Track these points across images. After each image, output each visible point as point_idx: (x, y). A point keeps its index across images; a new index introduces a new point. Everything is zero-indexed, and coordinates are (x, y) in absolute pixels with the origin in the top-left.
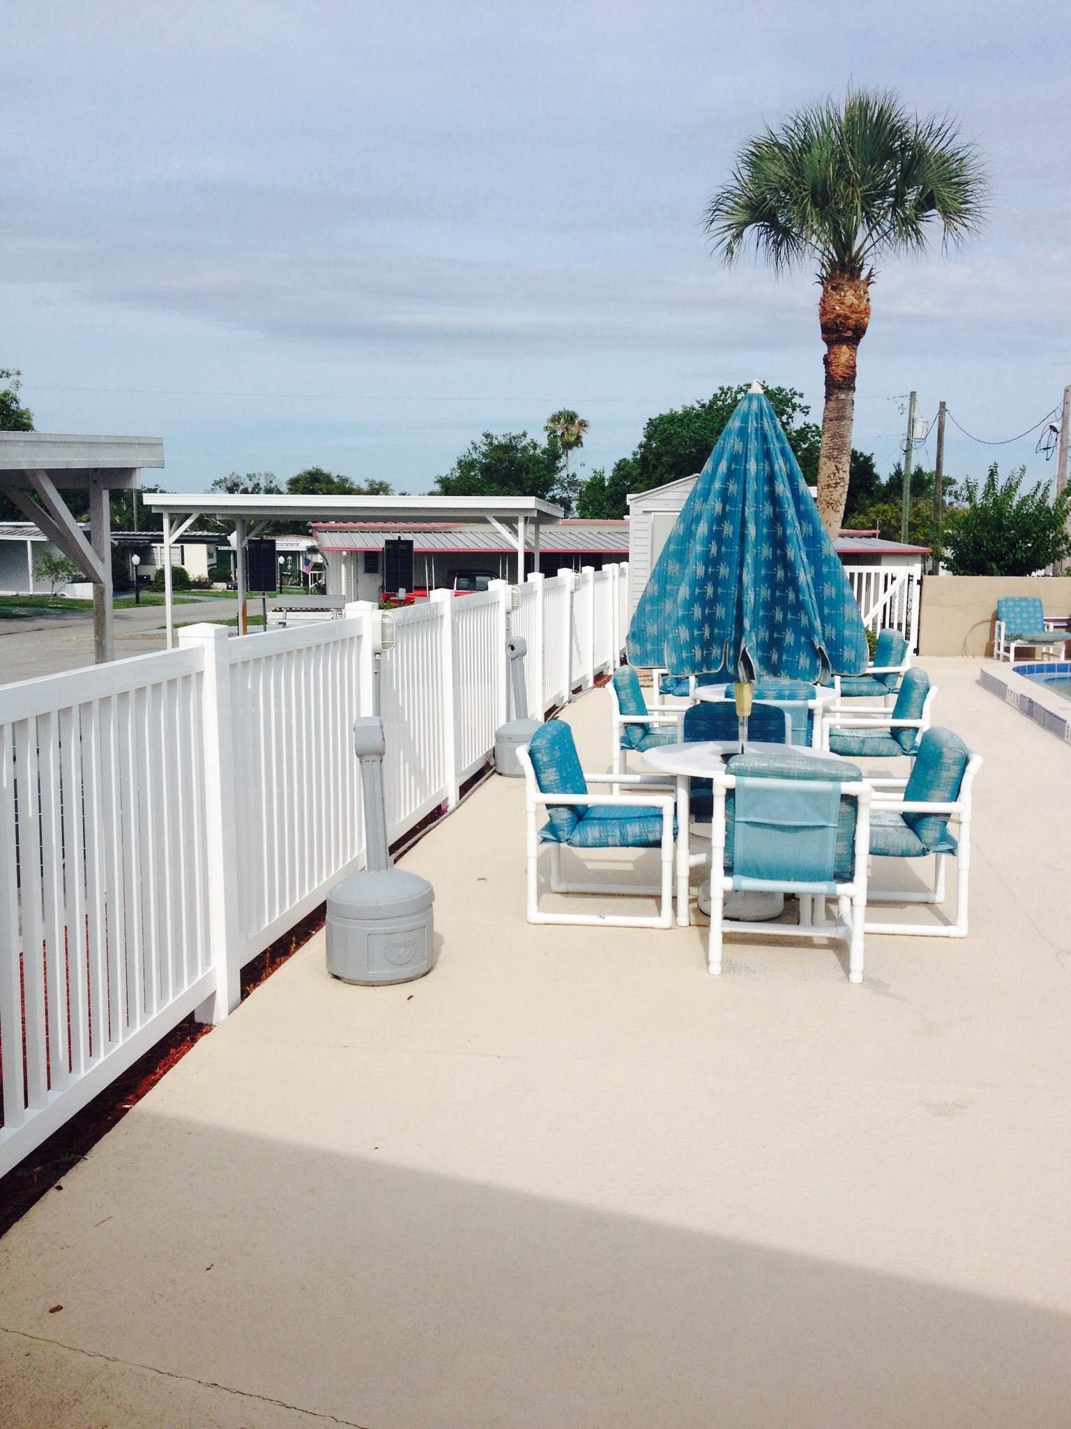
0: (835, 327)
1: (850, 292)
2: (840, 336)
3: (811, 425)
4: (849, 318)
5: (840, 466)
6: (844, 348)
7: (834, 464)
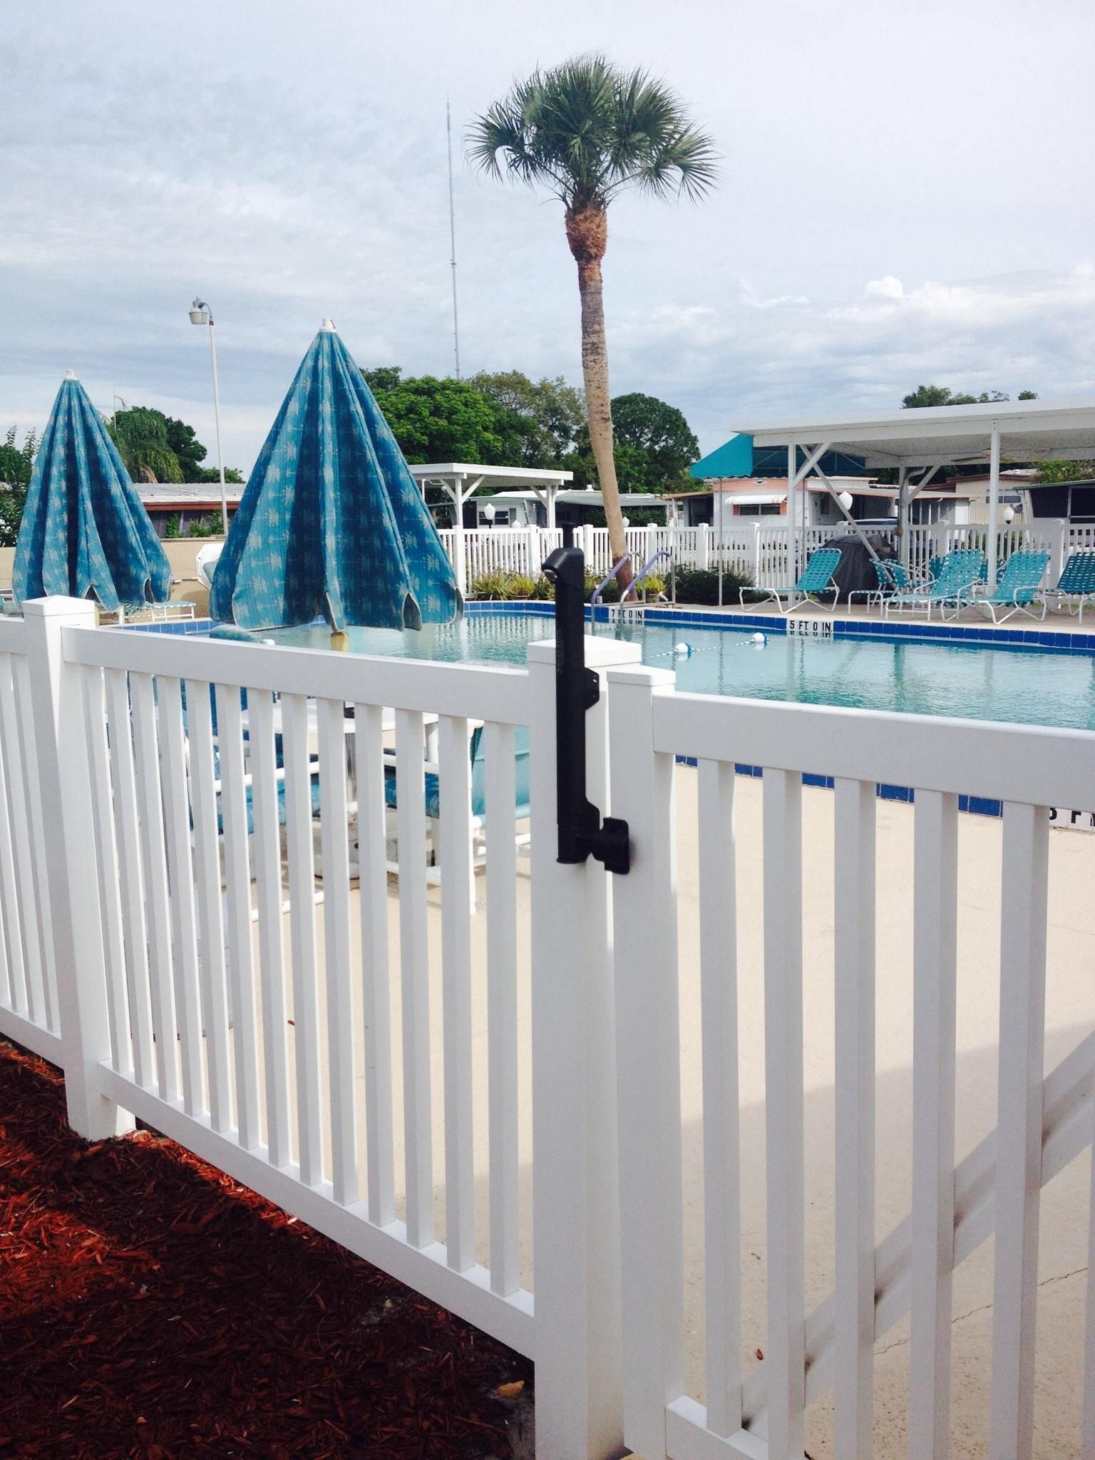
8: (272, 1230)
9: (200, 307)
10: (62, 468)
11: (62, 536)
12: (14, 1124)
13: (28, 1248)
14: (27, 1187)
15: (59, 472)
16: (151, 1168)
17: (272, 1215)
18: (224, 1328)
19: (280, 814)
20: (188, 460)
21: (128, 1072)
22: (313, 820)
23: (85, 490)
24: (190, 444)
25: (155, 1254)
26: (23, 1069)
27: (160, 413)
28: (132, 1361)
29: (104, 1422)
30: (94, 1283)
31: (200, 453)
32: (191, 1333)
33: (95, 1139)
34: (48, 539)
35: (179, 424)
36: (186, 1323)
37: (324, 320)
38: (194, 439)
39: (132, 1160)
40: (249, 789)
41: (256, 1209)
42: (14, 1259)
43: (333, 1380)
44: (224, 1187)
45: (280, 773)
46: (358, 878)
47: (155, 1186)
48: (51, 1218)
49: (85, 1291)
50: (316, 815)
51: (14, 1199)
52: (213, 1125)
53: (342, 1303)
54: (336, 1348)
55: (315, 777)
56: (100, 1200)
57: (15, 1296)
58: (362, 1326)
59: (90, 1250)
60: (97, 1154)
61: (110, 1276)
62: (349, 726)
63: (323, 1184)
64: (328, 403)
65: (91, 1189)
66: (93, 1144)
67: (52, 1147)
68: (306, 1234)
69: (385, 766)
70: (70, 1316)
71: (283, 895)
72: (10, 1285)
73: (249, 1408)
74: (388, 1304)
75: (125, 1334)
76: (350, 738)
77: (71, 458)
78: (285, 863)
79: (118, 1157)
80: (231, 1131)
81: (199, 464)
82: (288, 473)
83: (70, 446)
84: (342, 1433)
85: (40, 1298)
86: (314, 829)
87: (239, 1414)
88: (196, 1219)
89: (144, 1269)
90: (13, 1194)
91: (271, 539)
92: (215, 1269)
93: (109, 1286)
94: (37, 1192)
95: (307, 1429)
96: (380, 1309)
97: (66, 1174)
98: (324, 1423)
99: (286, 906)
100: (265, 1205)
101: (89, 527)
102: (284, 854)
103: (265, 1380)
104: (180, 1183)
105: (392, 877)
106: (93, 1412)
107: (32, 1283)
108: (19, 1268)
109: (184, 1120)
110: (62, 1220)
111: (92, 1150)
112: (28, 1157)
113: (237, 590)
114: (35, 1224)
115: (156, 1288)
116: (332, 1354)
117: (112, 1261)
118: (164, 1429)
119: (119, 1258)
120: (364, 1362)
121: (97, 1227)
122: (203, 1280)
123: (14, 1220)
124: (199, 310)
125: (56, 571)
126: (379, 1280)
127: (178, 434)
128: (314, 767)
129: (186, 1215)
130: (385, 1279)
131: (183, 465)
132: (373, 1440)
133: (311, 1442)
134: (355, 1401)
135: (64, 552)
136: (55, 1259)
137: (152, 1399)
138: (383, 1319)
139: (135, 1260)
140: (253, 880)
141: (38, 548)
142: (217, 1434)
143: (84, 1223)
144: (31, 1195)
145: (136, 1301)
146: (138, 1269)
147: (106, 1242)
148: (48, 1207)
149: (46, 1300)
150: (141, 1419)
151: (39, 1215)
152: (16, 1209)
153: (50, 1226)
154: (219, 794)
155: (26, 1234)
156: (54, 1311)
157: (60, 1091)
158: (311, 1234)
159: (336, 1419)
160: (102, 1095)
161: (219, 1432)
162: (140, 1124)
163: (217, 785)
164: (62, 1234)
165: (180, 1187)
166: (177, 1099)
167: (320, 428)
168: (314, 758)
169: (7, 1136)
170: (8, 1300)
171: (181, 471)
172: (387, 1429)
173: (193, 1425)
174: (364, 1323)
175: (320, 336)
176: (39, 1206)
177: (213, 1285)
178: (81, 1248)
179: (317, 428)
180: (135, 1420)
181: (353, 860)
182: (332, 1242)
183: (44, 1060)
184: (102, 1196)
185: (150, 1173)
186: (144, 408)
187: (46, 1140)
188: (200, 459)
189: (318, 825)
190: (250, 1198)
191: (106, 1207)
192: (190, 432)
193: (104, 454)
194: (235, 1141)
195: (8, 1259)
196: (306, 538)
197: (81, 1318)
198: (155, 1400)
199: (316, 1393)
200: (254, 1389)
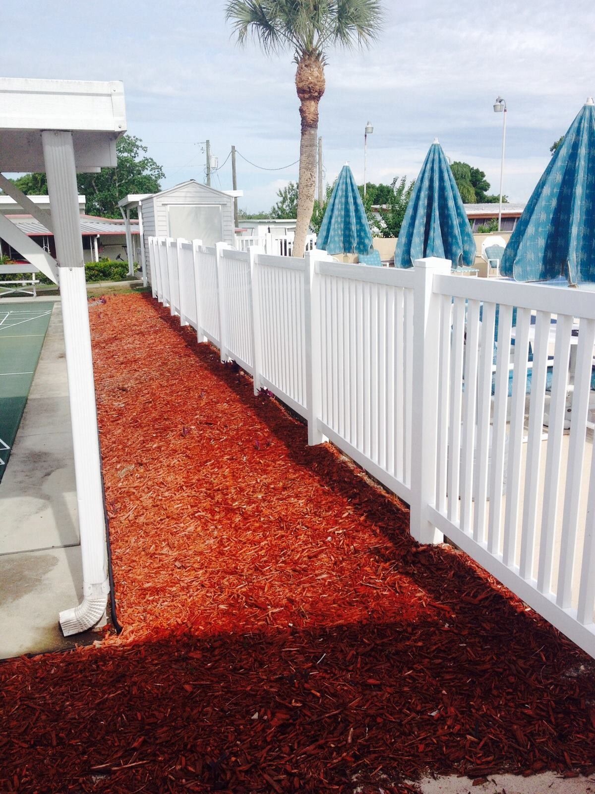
0: (308, 90)
1: (316, 69)
2: (311, 95)
3: (148, 158)
4: (316, 85)
5: (313, 174)
6: (313, 103)
7: (309, 173)
8: (516, 612)
9: (500, 102)
10: (427, 193)
11: (422, 229)
12: (383, 527)
13: (389, 590)
14: (389, 560)
15: (425, 195)
16: (451, 564)
17: (517, 604)
18: (490, 657)
19: (527, 387)
20: (479, 191)
21: (444, 512)
22: (546, 394)
23: (436, 205)
24: (481, 182)
25: (453, 609)
26: (388, 500)
27: (467, 165)
28: (440, 661)
29: (425, 688)
30: (421, 616)
31: (486, 187)
32: (471, 656)
33: (423, 544)
34: (415, 231)
35: (477, 171)
36: (468, 649)
37: (588, 99)
38: (484, 179)
39: (442, 558)
40: (511, 372)
41: (508, 598)
42: (382, 594)
43: (549, 701)
44: (490, 583)
45: (530, 365)
46: (569, 429)
47: (454, 574)
48: (401, 578)
49: (417, 619)
50: (548, 390)
51: (382, 564)
52: (488, 549)
53: (555, 660)
54: (551, 684)
55: (550, 368)
56: (425, 575)
57: (383, 612)
58: (566, 676)
59: (420, 598)
60: (424, 551)
61: (430, 614)
62: (574, 341)
63: (551, 593)
64: (584, 148)
65: (420, 568)
66: (422, 545)
67: (401, 543)
68: (535, 618)
69: (593, 366)
70: (410, 629)
71: (524, 432)
72: (381, 607)
73: (501, 703)
74: (582, 667)
75: (437, 646)
76: (574, 348)
77: (431, 188)
78: (527, 416)
79: (435, 555)
80: (498, 554)
81: (485, 193)
82: (555, 190)
83: (431, 180)
84: (553, 731)
85: (395, 617)
86: (545, 399)
87: (496, 704)
88: (475, 596)
89: (447, 615)
90: (382, 562)
91: (540, 229)
92: (485, 625)
93: (429, 620)
94: (394, 563)
95: (533, 722)
96: (577, 669)
97: (409, 558)
98: (542, 722)
99: (526, 439)
100: (512, 597)
101: (436, 225)
102: (527, 410)
103: (511, 690)
104: (467, 575)
105: (589, 430)
106: (420, 681)
107: (391, 608)
108: (385, 599)
109: (473, 543)
110: (406, 580)
111: (421, 548)
112: (389, 545)
113: (517, 259)
114: (392, 579)
115: (453, 627)
116: (549, 686)
117: (430, 607)
118: (456, 700)
119: (434, 607)
120: (567, 696)
121: (423, 588)
122: (478, 629)
123: (382, 575)
124: (499, 104)
125: (418, 249)
126: (577, 653)
127: (476, 177)
128: (551, 363)
129: (469, 593)
130: (581, 653)
131: (477, 194)
132: (570, 740)
133: (535, 730)
134: (560, 716)
135: (423, 238)
136: (402, 599)
137: (449, 683)
138: (579, 675)
139: (443, 609)
140: (508, 422)
141: (410, 236)
142: (483, 711)
143: (417, 584)
144: (391, 564)
145: (442, 630)
146: (444, 615)
147: (427, 597)
148: (399, 572)
149: (398, 618)
150: (444, 692)
151: (394, 575)
152: (384, 569)
153: (400, 582)
154: (494, 373)
155: (388, 583)
156: (401, 625)
157: (407, 516)
158: (538, 619)
159: (550, 722)
160: (429, 522)
161: (485, 710)
162: (446, 540)
163: (494, 368)
164: (405, 587)
165: (466, 578)
166: (469, 531)
167: (577, 164)
168: (550, 358)
169: (380, 532)
170: (379, 613)
171: (476, 197)
172: (578, 736)
173: (472, 703)
174: (567, 674)
175: (585, 108)
176: (395, 571)
177: (483, 633)
178: (415, 597)
179: (575, 164)
180: (441, 691)
181: (568, 419)
182: (551, 626)
183: (399, 498)
184: (426, 573)
185: (451, 567)
186: (460, 162)
187: (399, 538)
188: (486, 190)
189: (548, 397)
190: (505, 592)
191: (428, 579)
192: (483, 175)
193: (447, 184)
194: (501, 560)
195: (380, 593)
196: (560, 229)
197: (414, 632)
198: (452, 684)
199: (539, 705)
200: (504, 694)
